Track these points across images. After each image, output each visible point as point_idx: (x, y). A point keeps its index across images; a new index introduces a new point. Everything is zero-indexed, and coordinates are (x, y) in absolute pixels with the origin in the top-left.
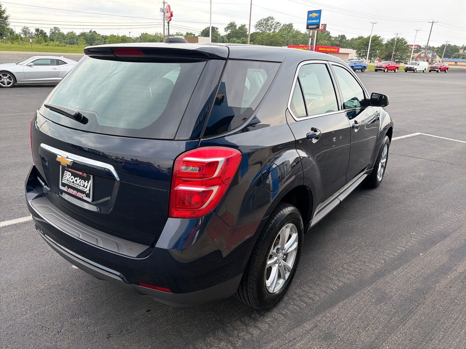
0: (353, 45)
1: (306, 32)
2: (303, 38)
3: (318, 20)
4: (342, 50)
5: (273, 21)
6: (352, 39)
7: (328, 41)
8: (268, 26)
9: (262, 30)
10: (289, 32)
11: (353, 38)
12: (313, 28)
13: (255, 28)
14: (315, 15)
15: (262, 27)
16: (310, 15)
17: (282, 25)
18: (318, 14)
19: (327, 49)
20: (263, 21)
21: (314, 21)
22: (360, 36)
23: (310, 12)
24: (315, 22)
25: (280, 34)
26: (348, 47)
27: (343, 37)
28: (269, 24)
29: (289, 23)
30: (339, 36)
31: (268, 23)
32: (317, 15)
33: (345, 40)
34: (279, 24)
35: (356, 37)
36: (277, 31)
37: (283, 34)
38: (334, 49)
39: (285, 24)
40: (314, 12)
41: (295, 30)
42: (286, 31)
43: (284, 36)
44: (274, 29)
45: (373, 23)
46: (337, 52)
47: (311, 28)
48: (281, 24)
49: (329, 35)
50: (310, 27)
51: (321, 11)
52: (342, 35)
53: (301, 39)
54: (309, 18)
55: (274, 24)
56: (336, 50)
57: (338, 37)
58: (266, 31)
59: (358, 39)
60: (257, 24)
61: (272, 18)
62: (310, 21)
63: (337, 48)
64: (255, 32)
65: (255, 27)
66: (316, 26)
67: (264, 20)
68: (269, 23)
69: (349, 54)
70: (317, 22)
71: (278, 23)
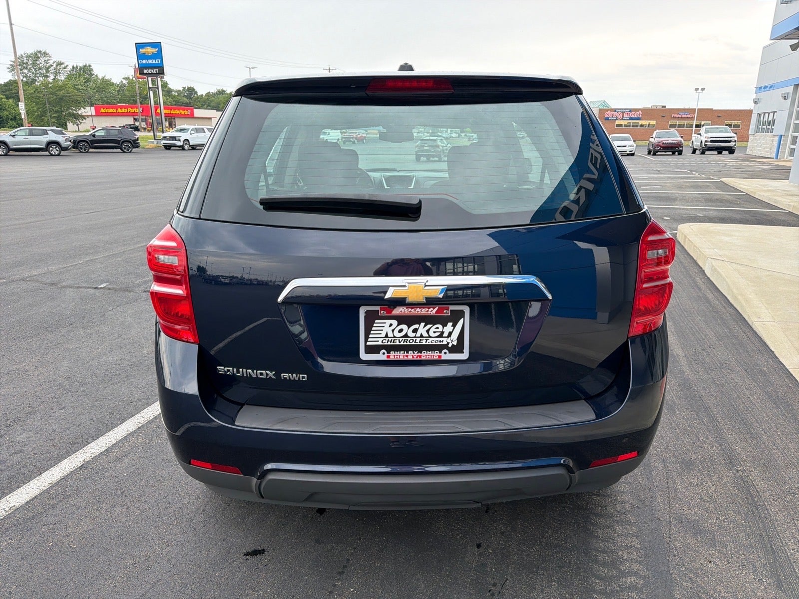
0: (213, 104)
1: (122, 82)
2: (118, 91)
3: (159, 60)
4: (198, 113)
5: (48, 60)
6: (208, 94)
7: (168, 97)
8: (40, 69)
9: (26, 77)
10: (88, 81)
11: (209, 92)
12: (151, 74)
13: (10, 72)
14: (150, 50)
15: (26, 71)
16: (141, 50)
17: (70, 67)
18: (157, 50)
19: (171, 110)
20: (25, 59)
21: (150, 61)
22: (220, 88)
23: (139, 46)
24: (154, 62)
25: (70, 84)
26: (205, 106)
27: (191, 90)
28: (41, 65)
29: (84, 64)
30: (184, 88)
31: (38, 63)
32: (155, 50)
33: (195, 95)
34: (63, 66)
35: (213, 90)
36: (62, 77)
37: (77, 83)
38: (185, 111)
39: (75, 66)
40: (149, 46)
41: (100, 76)
42: (82, 79)
43: (80, 87)
44: (56, 74)
45: (250, 69)
46: (191, 116)
47: (149, 74)
48: (67, 66)
49: (167, 86)
50: (145, 71)
51: (161, 45)
52: (188, 88)
53: (116, 94)
54: (140, 56)
55: (52, 66)
56: (189, 112)
57: (183, 90)
58: (37, 78)
59: (217, 94)
60: (12, 63)
61: (45, 54)
62: (144, 62)
63: (189, 109)
64: (13, 79)
65: (9, 70)
66: (157, 70)
67: (28, 57)
68: (40, 63)
69: (212, 119)
70: (157, 62)
71: (60, 64)
